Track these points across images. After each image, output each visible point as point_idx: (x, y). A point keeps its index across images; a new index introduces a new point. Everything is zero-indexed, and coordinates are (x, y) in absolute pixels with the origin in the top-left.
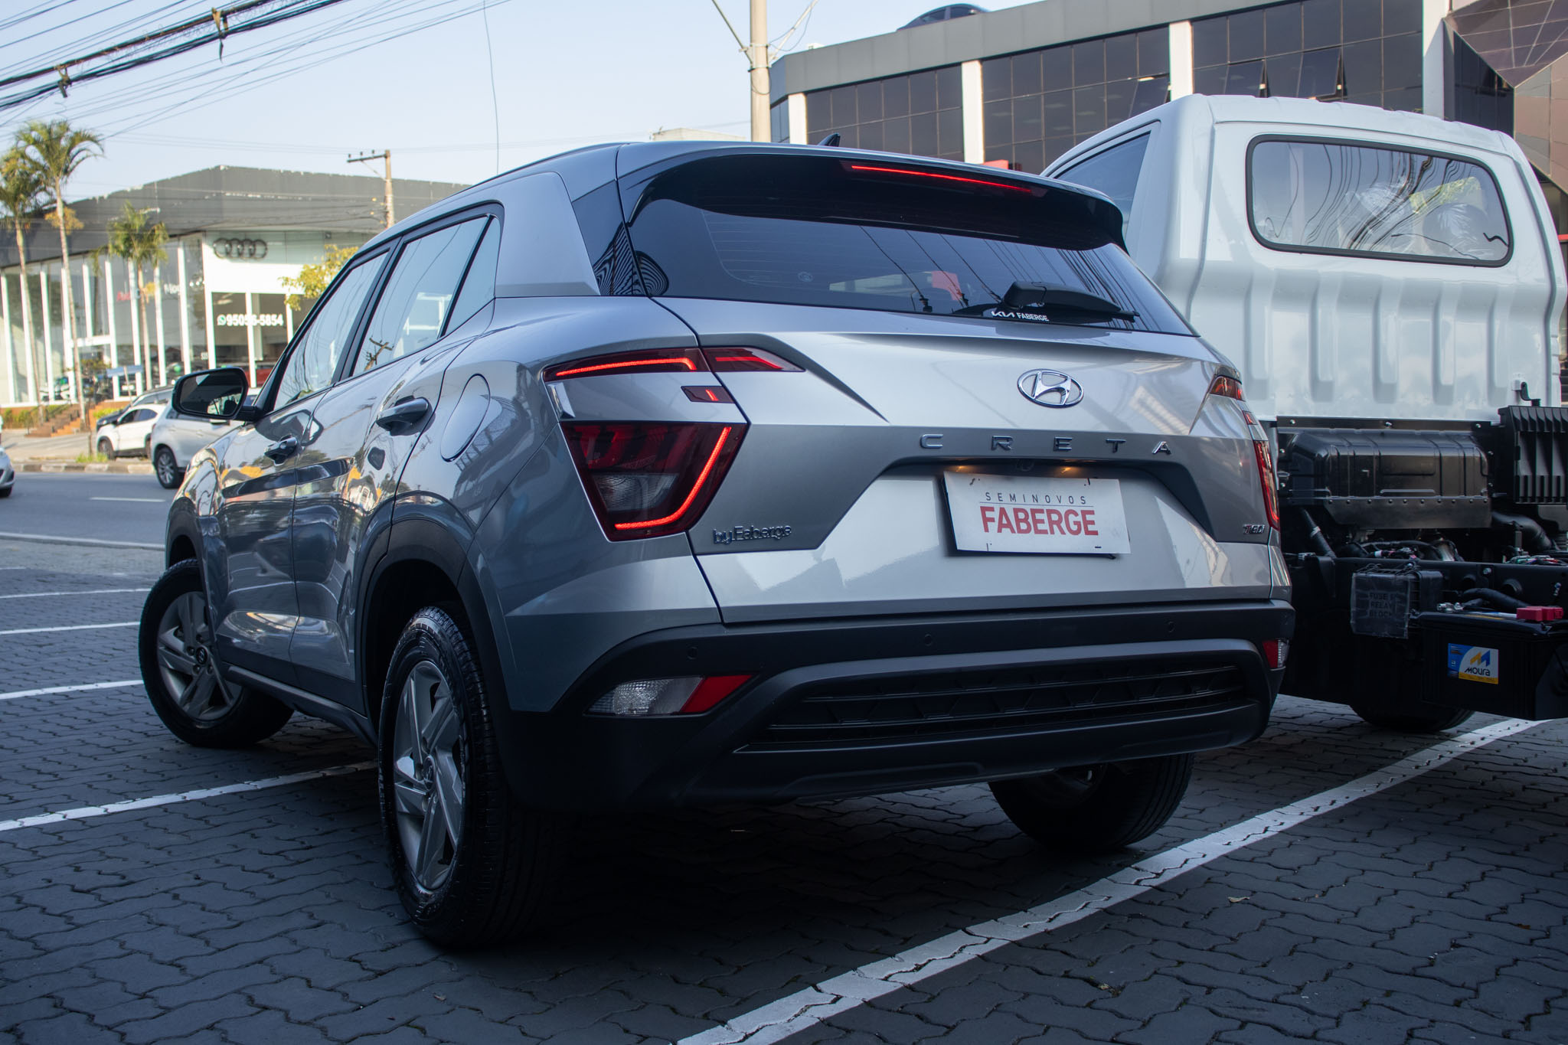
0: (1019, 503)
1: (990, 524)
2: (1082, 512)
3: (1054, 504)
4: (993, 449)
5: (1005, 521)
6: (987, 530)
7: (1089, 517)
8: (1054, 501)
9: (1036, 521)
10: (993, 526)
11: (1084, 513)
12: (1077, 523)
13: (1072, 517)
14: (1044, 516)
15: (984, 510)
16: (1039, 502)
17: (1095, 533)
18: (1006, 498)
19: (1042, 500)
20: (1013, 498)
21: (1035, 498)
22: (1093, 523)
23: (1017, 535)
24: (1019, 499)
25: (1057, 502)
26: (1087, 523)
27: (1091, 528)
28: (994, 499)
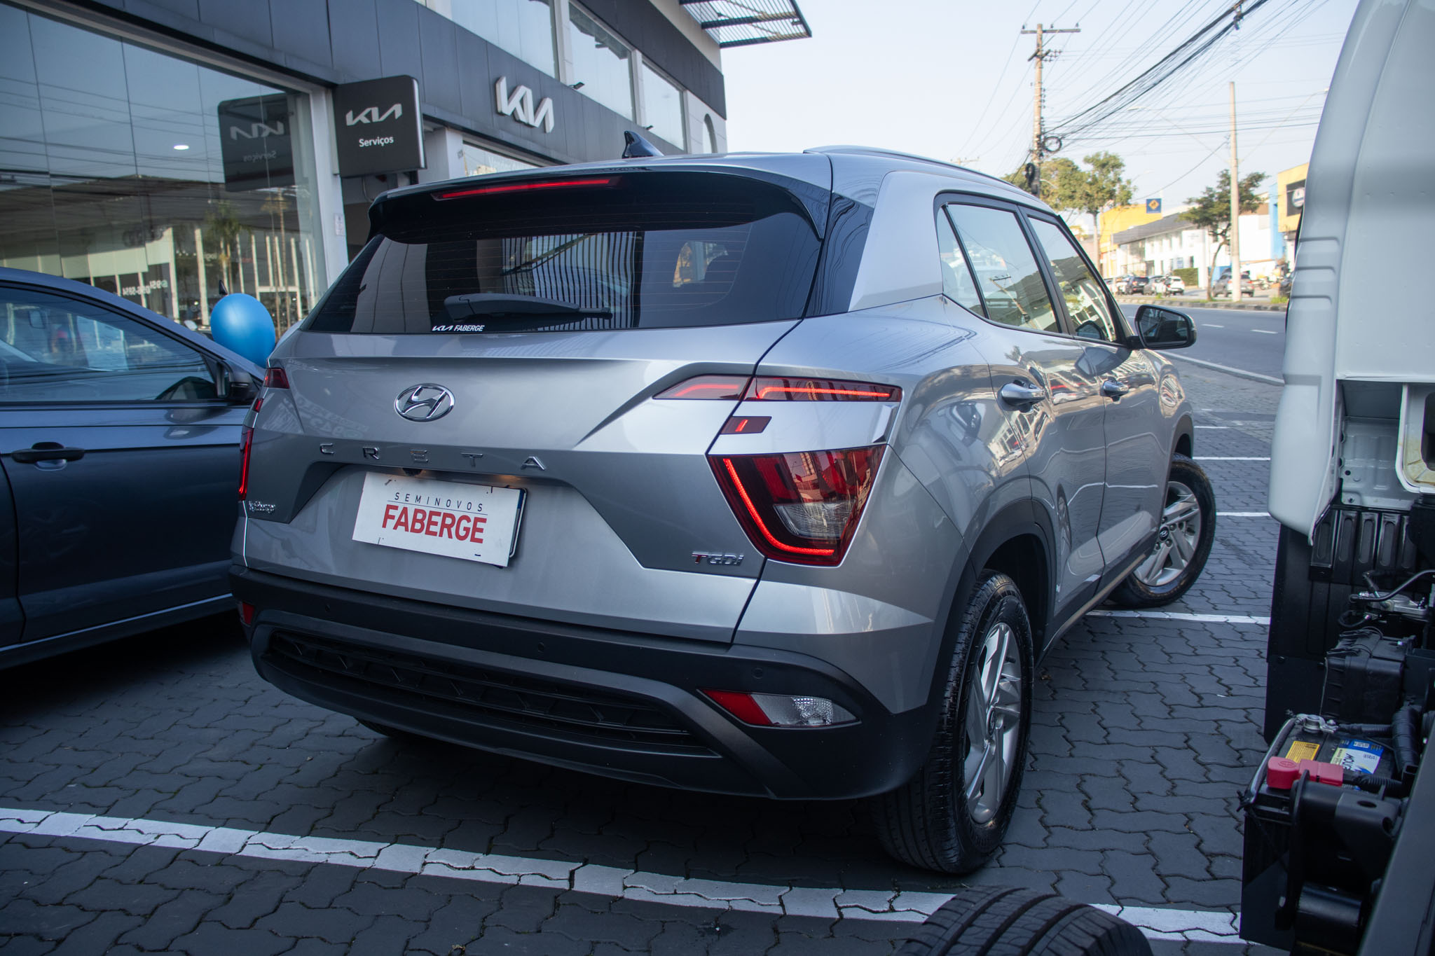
0: (422, 505)
1: (389, 521)
2: (476, 518)
5: (403, 520)
6: (384, 526)
7: (480, 525)
8: (454, 506)
9: (431, 523)
10: (391, 523)
11: (477, 520)
12: (467, 529)
13: (464, 523)
14: (438, 519)
15: (389, 507)
17: (480, 541)
18: (412, 499)
19: (443, 504)
20: (418, 499)
21: (438, 502)
22: (481, 530)
23: (409, 533)
24: (423, 501)
25: (456, 508)
26: (476, 529)
27: (478, 535)
28: (402, 499)
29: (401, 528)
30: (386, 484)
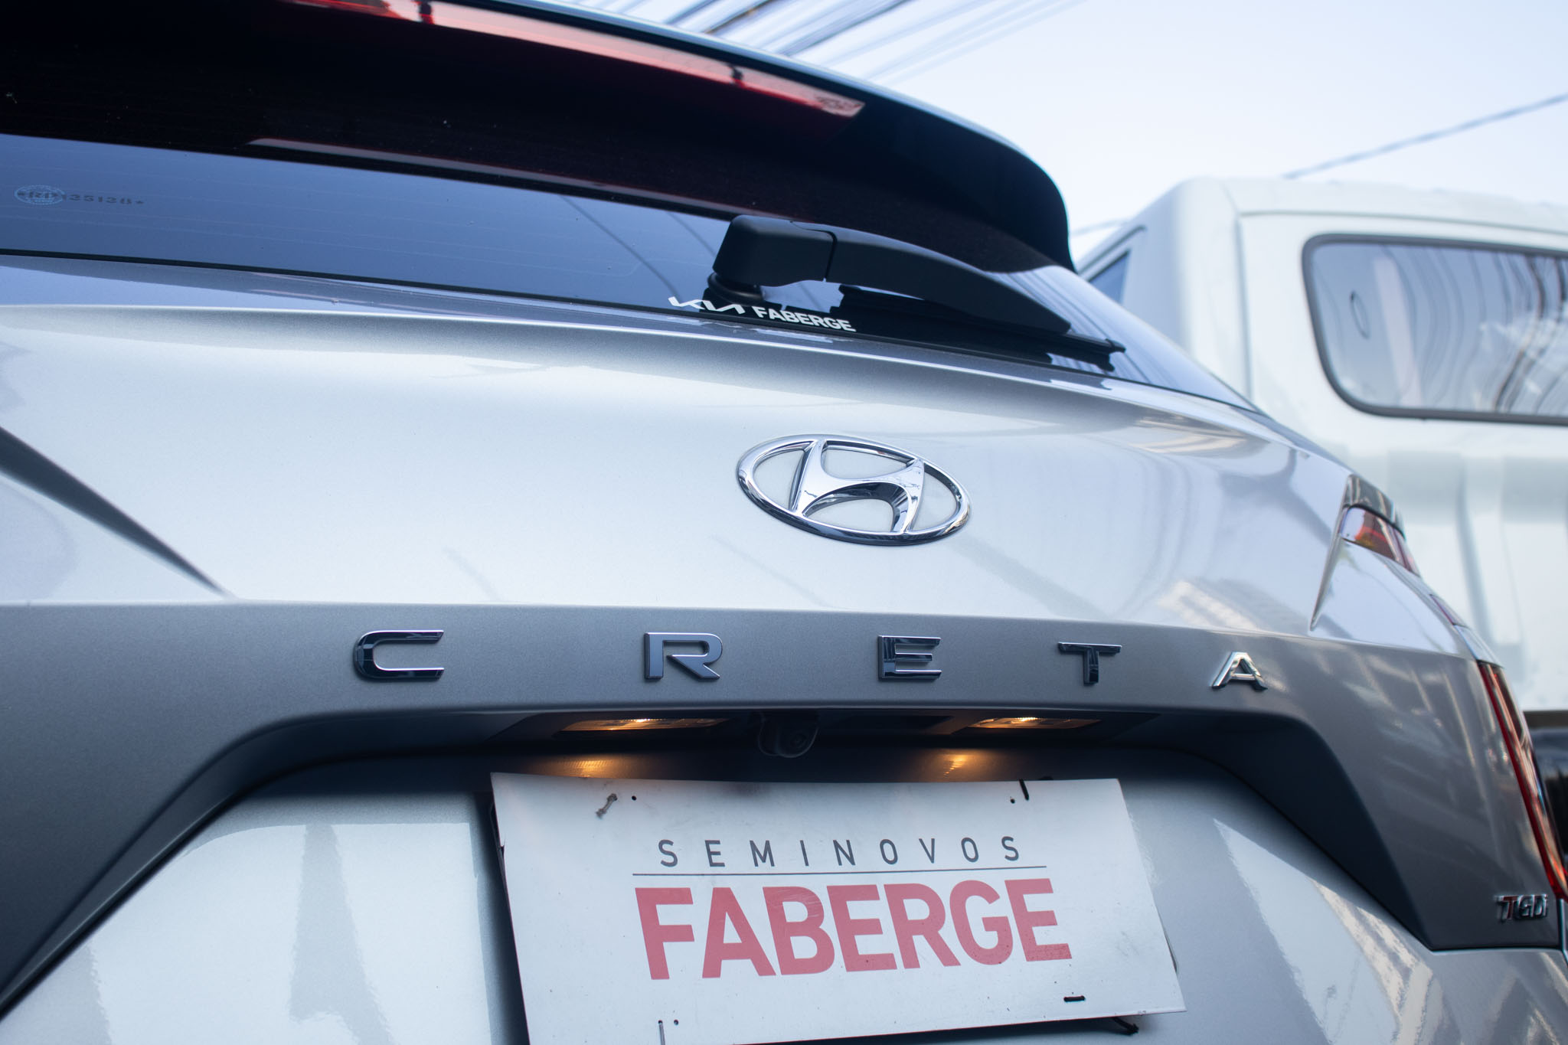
1: (672, 950)
2: (1010, 884)
3: (912, 867)
4: (649, 679)
5: (731, 936)
6: (659, 969)
7: (1034, 903)
8: (911, 857)
9: (850, 929)
11: (1017, 890)
12: (992, 924)
13: (977, 909)
14: (878, 909)
15: (648, 900)
16: (858, 867)
17: (1061, 952)
18: (736, 856)
19: (868, 857)
20: (763, 854)
21: (844, 852)
22: (1048, 918)
23: (781, 983)
24: (786, 857)
25: (926, 864)
26: (1028, 920)
27: (1043, 936)
28: (693, 859)
29: (738, 969)
30: (601, 813)
